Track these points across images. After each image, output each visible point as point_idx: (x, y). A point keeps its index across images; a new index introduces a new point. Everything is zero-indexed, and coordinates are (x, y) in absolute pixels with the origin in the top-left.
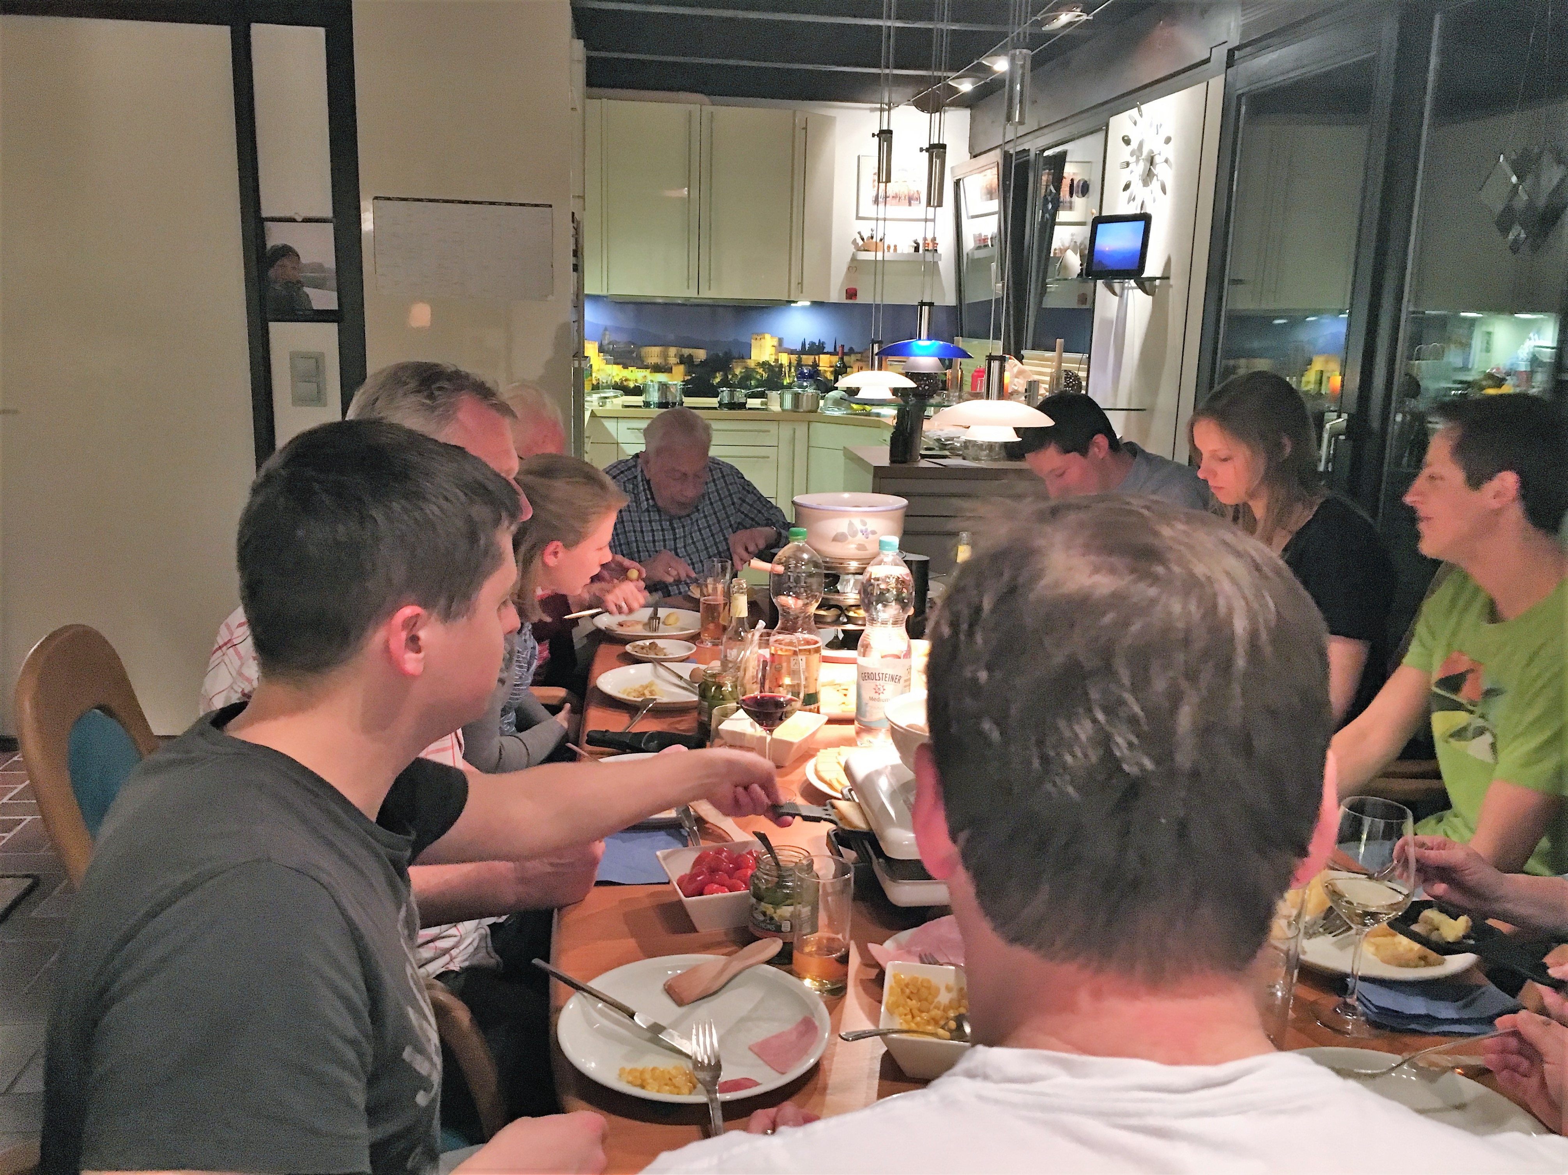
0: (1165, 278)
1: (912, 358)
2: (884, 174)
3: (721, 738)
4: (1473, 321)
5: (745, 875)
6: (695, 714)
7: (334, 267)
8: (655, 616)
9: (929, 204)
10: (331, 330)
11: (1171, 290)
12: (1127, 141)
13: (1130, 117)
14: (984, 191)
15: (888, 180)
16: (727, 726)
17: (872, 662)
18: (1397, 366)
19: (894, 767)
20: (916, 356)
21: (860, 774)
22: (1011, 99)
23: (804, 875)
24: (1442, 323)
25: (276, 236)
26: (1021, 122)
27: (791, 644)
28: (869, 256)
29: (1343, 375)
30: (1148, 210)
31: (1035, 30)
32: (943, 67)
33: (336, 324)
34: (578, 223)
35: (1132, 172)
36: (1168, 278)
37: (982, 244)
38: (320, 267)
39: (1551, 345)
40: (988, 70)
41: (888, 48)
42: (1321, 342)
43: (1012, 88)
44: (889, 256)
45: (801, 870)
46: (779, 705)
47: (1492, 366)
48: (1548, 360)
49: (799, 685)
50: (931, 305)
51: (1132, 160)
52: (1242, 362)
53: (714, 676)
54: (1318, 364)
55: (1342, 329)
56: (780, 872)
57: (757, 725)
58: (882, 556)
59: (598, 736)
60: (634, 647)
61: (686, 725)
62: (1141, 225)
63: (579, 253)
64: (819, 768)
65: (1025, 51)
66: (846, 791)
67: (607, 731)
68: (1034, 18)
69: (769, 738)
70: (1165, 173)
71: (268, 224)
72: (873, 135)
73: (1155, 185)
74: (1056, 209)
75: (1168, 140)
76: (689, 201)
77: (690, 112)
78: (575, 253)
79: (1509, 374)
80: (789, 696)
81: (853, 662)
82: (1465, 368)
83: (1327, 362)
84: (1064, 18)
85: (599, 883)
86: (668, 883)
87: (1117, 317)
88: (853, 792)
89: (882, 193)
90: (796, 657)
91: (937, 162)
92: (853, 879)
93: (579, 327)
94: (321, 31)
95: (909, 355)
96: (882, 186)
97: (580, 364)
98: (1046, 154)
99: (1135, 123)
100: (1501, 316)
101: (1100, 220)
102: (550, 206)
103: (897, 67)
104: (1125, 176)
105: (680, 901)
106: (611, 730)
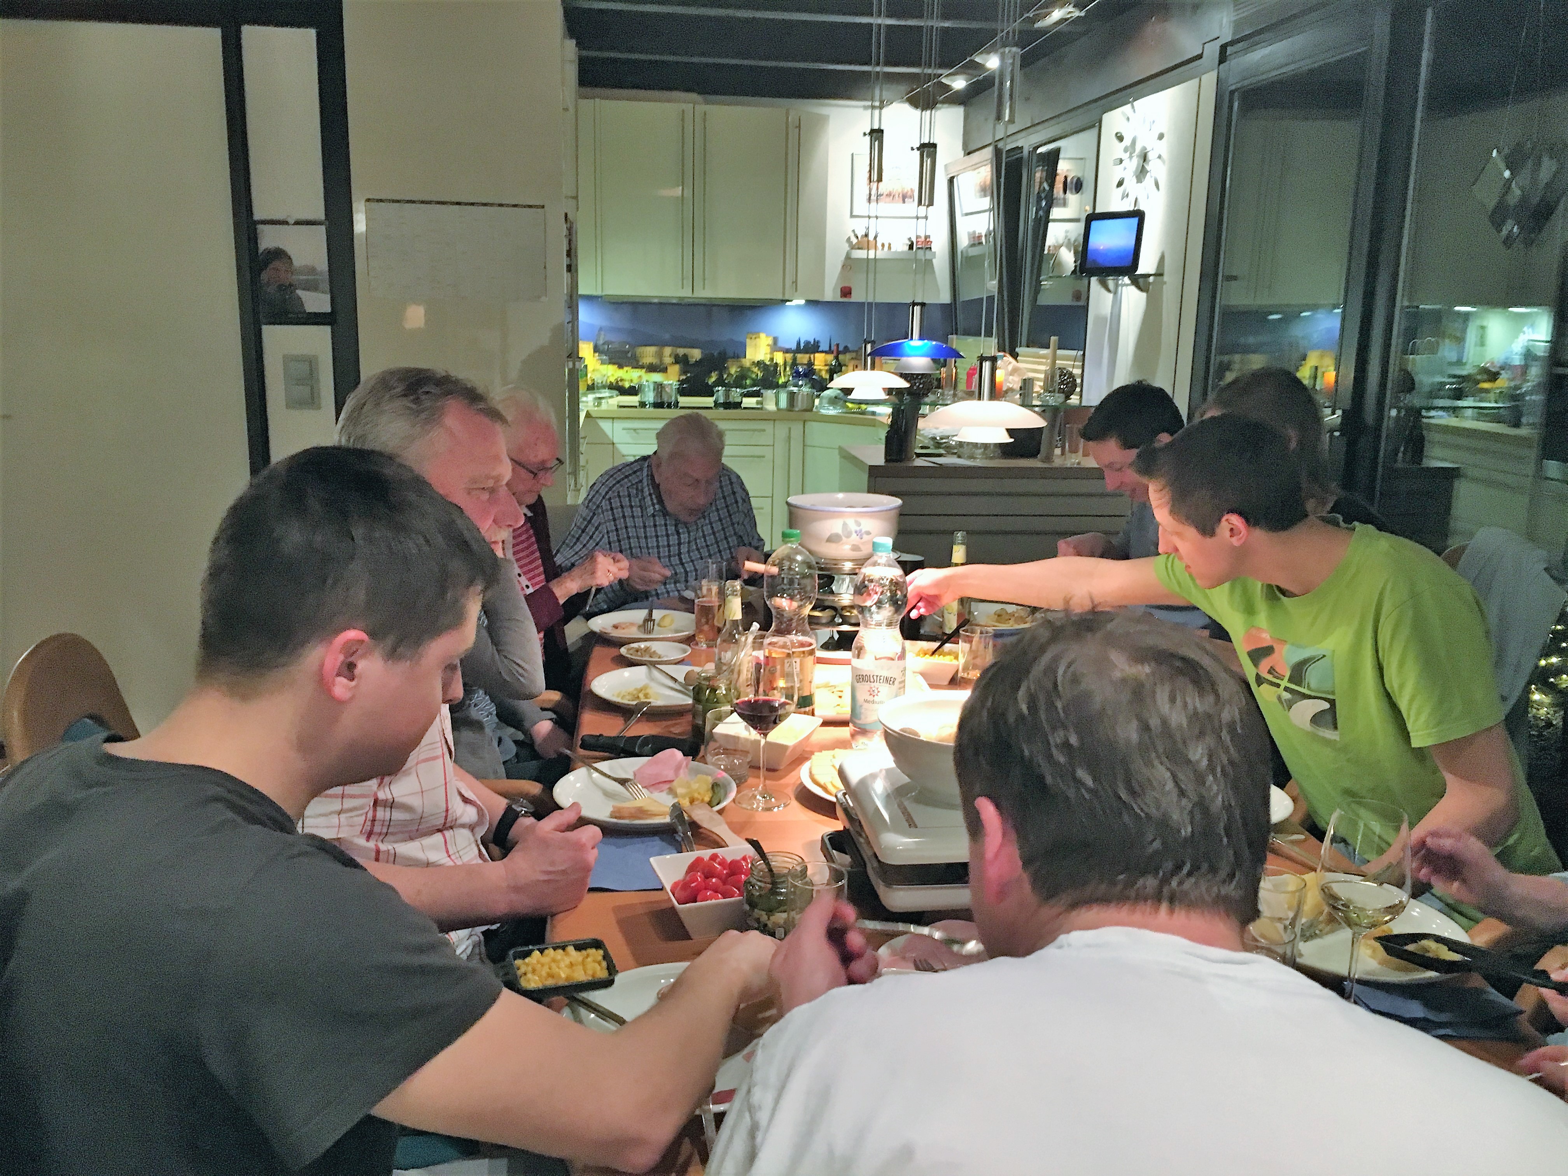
0: (1159, 274)
1: (904, 359)
2: (877, 173)
3: (715, 741)
4: (1467, 315)
5: (740, 881)
6: (689, 717)
7: (327, 269)
8: (649, 619)
9: (920, 203)
10: (325, 332)
11: (1164, 286)
12: (1120, 138)
13: (1123, 113)
14: (978, 188)
15: (880, 179)
16: (720, 729)
17: (865, 664)
18: (1391, 361)
19: (888, 771)
20: (909, 356)
21: (854, 778)
22: (1000, 97)
23: (799, 883)
24: (1437, 317)
25: (269, 239)
26: (1012, 121)
27: (784, 646)
28: (860, 254)
29: (1337, 369)
30: (1141, 207)
31: (1027, 27)
32: (933, 65)
33: (328, 329)
34: (572, 223)
35: (1125, 169)
36: (1161, 275)
37: (976, 241)
38: (312, 270)
39: (1545, 339)
40: (980, 67)
41: (878, 46)
42: (1316, 337)
43: (1001, 84)
44: (881, 254)
45: (795, 876)
46: (773, 709)
47: (1487, 359)
48: (1542, 354)
49: (792, 687)
50: (923, 305)
51: (1125, 156)
52: (1237, 357)
53: (707, 679)
54: (1312, 360)
55: (1336, 323)
56: (774, 878)
57: (751, 729)
58: (875, 558)
59: (592, 741)
60: (628, 650)
61: (680, 728)
62: (1134, 221)
63: (573, 254)
64: (813, 772)
65: (1014, 49)
66: (840, 795)
67: (601, 735)
68: (1026, 15)
69: (763, 742)
70: (1158, 169)
71: (260, 227)
72: (865, 134)
73: (1149, 180)
74: (1049, 206)
75: (1161, 137)
76: (682, 200)
77: (683, 111)
78: (569, 254)
79: (1502, 368)
80: (783, 700)
81: (846, 662)
82: (1459, 363)
83: (1322, 357)
84: (1057, 14)
85: (592, 890)
86: (661, 889)
87: (1111, 313)
88: (847, 796)
89: (874, 192)
90: (789, 660)
91: (928, 162)
92: (846, 887)
93: (573, 327)
94: (312, 33)
95: (902, 356)
96: (874, 185)
97: (574, 364)
98: (1039, 151)
99: (1128, 119)
100: (1496, 310)
101: (1093, 217)
102: (543, 207)
103: (888, 63)
104: (1118, 173)
105: (673, 908)
106: (605, 734)
